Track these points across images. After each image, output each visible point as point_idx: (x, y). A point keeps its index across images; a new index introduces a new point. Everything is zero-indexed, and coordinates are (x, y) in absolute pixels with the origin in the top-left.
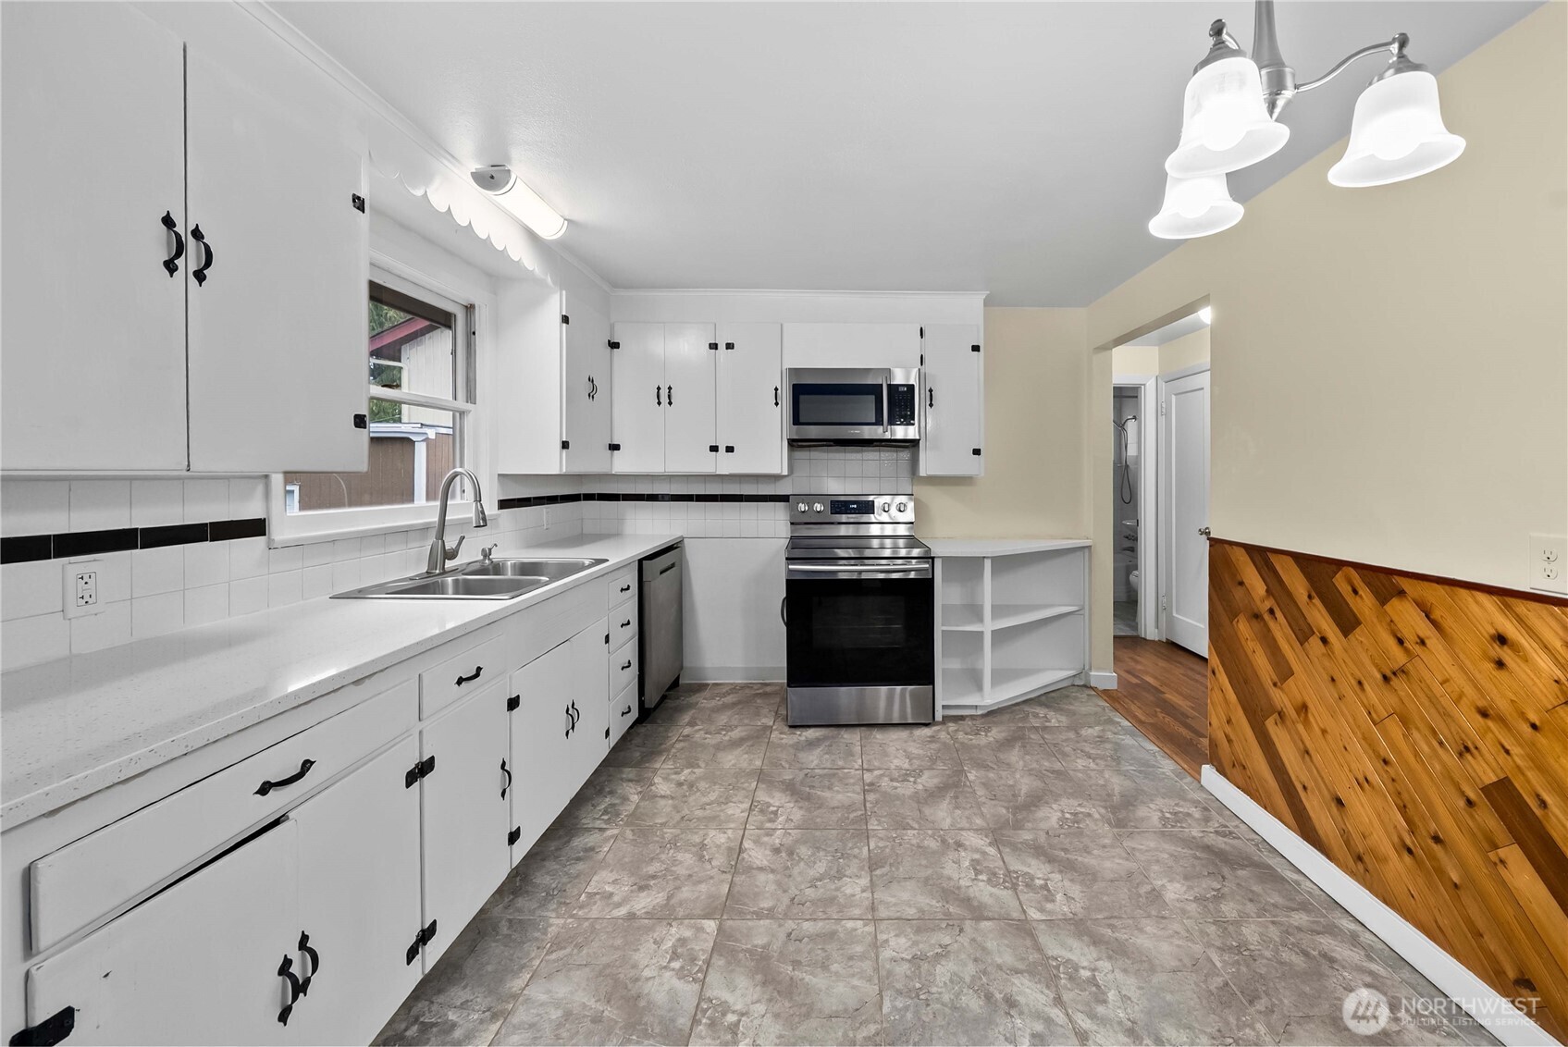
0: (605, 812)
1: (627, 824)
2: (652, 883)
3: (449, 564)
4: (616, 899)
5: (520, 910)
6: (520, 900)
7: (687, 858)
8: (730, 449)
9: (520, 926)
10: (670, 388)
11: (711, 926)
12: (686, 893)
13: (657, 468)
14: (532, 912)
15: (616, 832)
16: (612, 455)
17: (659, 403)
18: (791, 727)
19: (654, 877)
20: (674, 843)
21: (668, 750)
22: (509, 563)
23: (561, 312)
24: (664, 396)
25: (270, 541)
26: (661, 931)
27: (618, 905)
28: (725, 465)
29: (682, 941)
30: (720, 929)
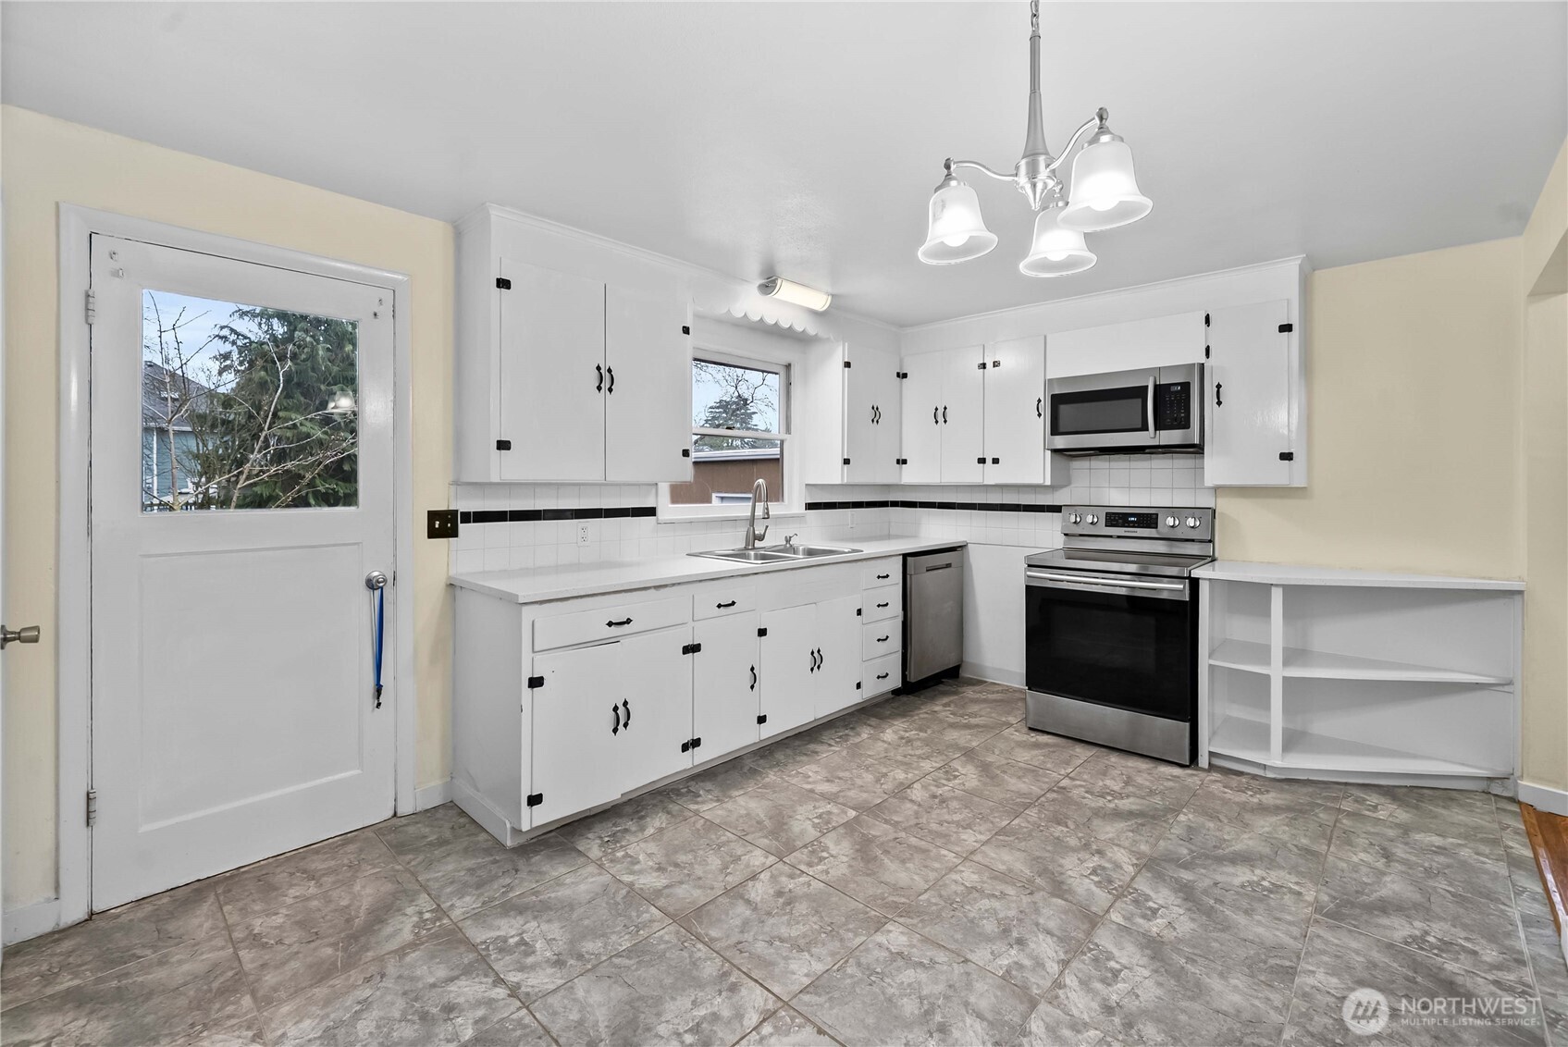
0: (840, 737)
1: (848, 748)
2: (836, 781)
3: (758, 544)
4: (810, 780)
5: (758, 765)
6: (762, 761)
7: (869, 777)
8: (996, 461)
9: (753, 772)
10: (945, 408)
11: (852, 814)
12: (851, 794)
13: (935, 480)
14: (764, 768)
15: (838, 749)
16: (901, 468)
17: (937, 422)
18: (1030, 729)
19: (840, 778)
20: (867, 768)
21: (912, 716)
22: (801, 548)
23: (843, 359)
24: (940, 415)
25: (658, 519)
26: (822, 803)
27: (809, 783)
28: (992, 475)
29: (829, 813)
30: (856, 818)
